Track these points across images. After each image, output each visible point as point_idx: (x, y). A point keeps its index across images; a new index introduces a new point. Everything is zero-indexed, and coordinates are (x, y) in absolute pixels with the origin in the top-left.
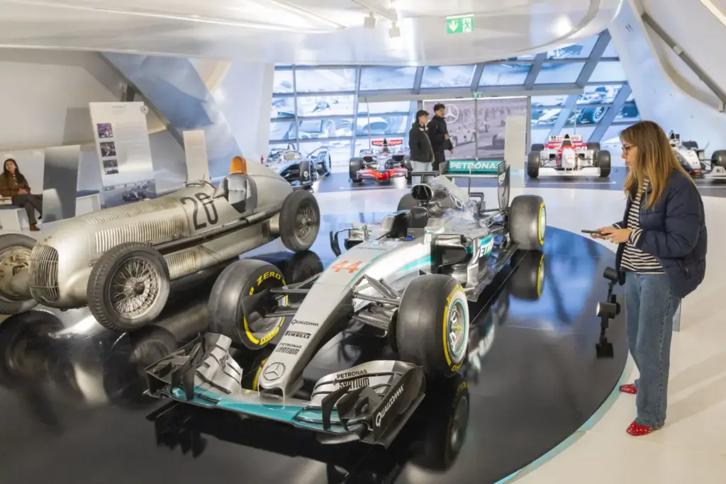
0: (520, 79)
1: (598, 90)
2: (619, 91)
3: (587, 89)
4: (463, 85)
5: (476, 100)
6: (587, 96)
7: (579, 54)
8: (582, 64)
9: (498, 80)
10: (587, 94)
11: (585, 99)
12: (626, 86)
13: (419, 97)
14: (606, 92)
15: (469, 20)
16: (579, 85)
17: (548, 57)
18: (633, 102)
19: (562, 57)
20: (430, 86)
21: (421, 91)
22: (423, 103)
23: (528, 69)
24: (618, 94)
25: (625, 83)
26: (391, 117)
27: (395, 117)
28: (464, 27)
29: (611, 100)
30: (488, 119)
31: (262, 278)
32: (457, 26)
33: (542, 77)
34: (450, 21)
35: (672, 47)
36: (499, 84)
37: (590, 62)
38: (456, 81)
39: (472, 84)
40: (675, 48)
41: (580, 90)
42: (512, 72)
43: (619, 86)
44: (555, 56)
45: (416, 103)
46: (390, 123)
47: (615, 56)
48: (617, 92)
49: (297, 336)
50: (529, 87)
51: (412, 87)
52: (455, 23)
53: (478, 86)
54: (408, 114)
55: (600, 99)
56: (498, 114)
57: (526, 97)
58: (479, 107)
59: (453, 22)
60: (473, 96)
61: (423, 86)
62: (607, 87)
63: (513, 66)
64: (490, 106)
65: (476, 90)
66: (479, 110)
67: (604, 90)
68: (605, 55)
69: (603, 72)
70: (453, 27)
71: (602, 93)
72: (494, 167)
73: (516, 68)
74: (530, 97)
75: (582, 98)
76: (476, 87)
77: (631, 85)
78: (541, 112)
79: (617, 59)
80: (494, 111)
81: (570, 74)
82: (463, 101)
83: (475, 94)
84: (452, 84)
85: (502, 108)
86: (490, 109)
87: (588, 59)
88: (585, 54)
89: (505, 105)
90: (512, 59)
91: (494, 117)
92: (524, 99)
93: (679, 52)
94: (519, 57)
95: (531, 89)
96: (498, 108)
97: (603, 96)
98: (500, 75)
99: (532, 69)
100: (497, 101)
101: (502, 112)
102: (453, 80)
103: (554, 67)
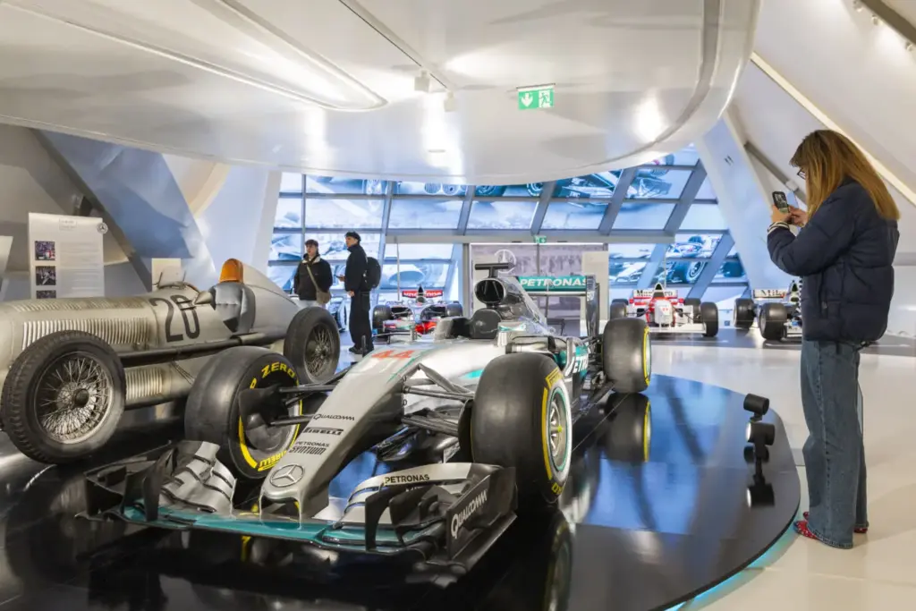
0: (594, 222)
1: (692, 240)
2: (719, 243)
3: (679, 238)
4: (520, 227)
5: (538, 245)
6: (679, 248)
7: (667, 193)
8: (671, 206)
9: (566, 223)
10: (679, 244)
11: (676, 251)
12: (726, 236)
13: (464, 239)
14: (702, 243)
15: (547, 93)
16: (670, 231)
17: (629, 196)
18: (736, 257)
19: (646, 197)
20: (479, 227)
21: (467, 232)
22: (470, 247)
23: (603, 210)
24: (717, 246)
25: (726, 232)
26: (427, 265)
27: (433, 265)
28: (541, 101)
29: (709, 254)
30: (553, 270)
31: (270, 369)
32: (531, 99)
33: (622, 221)
34: (522, 94)
35: (784, 183)
36: (567, 228)
37: (681, 205)
38: (512, 221)
39: (533, 225)
40: (788, 183)
41: (670, 238)
42: (581, 213)
43: (719, 236)
44: (638, 195)
45: (461, 246)
46: (426, 273)
47: (712, 197)
48: (715, 243)
49: (322, 432)
50: (606, 233)
51: (456, 227)
52: (530, 96)
53: (540, 230)
54: (449, 261)
55: (694, 252)
56: (566, 264)
57: (602, 244)
58: (542, 254)
59: (527, 95)
60: (534, 241)
61: (470, 226)
62: (704, 237)
63: (585, 205)
64: (556, 254)
65: (538, 234)
66: (541, 257)
67: (699, 240)
68: (698, 196)
69: (697, 217)
70: (527, 101)
71: (697, 244)
72: (580, 284)
73: (589, 209)
74: (606, 245)
75: (673, 250)
76: (537, 230)
77: (734, 234)
78: (621, 266)
79: (715, 202)
80: (561, 260)
81: (657, 218)
82: (522, 247)
83: (537, 238)
84: (507, 225)
85: (572, 257)
86: (556, 258)
87: (678, 200)
88: (675, 193)
89: (575, 253)
90: (584, 196)
91: (562, 268)
92: (599, 246)
93: (794, 189)
94: (592, 194)
95: (608, 235)
96: (566, 257)
97: (698, 248)
98: (568, 216)
99: (608, 210)
100: (564, 247)
101: (571, 262)
102: (508, 220)
103: (636, 209)
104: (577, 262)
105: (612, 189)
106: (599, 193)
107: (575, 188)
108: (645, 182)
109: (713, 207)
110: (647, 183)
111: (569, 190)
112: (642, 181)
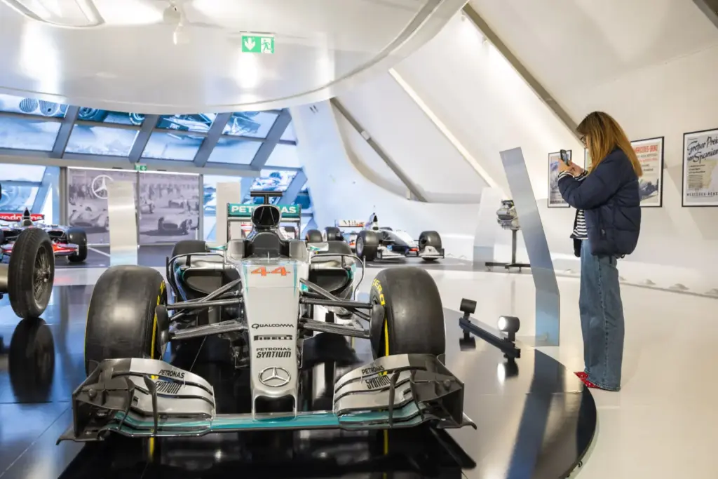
0: (190, 154)
1: (273, 175)
2: (293, 179)
3: (265, 173)
4: (119, 154)
5: (138, 173)
6: (261, 182)
7: (256, 132)
8: (258, 144)
9: (163, 154)
10: (261, 178)
11: (259, 184)
12: (300, 174)
13: (62, 162)
14: (280, 178)
16: (256, 166)
17: (223, 132)
18: (306, 192)
19: (238, 134)
20: (77, 151)
21: (65, 155)
22: (68, 171)
23: (199, 143)
24: (291, 182)
25: (300, 170)
26: (14, 187)
27: (20, 188)
29: (285, 188)
30: (153, 197)
33: (217, 155)
35: (360, 132)
37: (268, 144)
38: (110, 147)
39: (131, 152)
40: (363, 133)
41: (255, 172)
43: (294, 173)
44: (231, 132)
45: (57, 169)
46: (10, 195)
47: (292, 139)
48: (291, 179)
50: (200, 163)
51: (51, 149)
53: (140, 158)
54: (40, 184)
55: (273, 186)
56: (165, 192)
57: (198, 174)
58: (142, 181)
60: (135, 169)
61: (68, 149)
62: (282, 173)
63: (183, 137)
64: (156, 182)
65: (138, 162)
66: (141, 184)
67: (277, 175)
68: (284, 137)
69: (281, 155)
71: (277, 179)
73: (186, 141)
74: (202, 175)
75: (256, 183)
76: (136, 157)
77: (307, 172)
78: (210, 196)
79: (294, 143)
80: (160, 188)
81: (244, 154)
82: (121, 173)
83: (138, 166)
84: (105, 151)
85: (170, 185)
86: (155, 186)
87: (265, 139)
88: (262, 133)
89: (173, 182)
90: (183, 129)
91: (161, 196)
92: (196, 177)
93: (367, 138)
94: (191, 128)
95: (203, 166)
96: (165, 185)
97: (276, 182)
98: (167, 146)
99: (205, 144)
100: (163, 176)
101: (170, 190)
102: (107, 146)
103: (229, 144)
104: (175, 191)
105: (209, 124)
106: (196, 127)
107: (175, 120)
108: (238, 120)
109: (293, 147)
110: (240, 122)
111: (170, 122)
112: (236, 120)
